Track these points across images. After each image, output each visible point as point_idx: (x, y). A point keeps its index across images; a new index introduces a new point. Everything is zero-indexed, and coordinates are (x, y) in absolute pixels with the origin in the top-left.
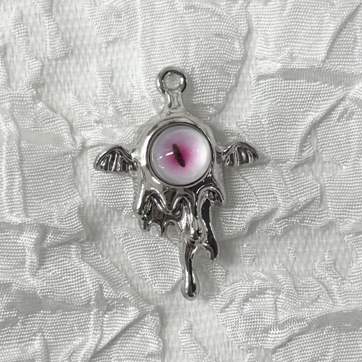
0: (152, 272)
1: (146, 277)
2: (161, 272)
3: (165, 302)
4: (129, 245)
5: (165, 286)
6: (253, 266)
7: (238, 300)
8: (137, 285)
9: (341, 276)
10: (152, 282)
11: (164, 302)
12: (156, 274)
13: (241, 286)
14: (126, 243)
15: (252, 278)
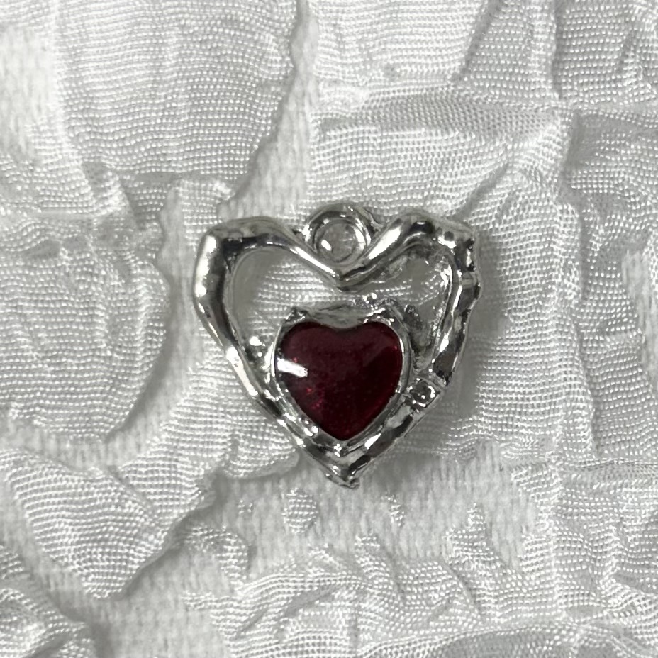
0: (80, 549)
1: (66, 560)
2: (100, 550)
3: (111, 617)
4: (27, 486)
5: (110, 581)
6: (311, 538)
7: (274, 611)
8: (48, 577)
9: (500, 560)
10: (79, 572)
11: (107, 616)
12: (90, 553)
13: (281, 581)
14: (18, 482)
15: (307, 564)
